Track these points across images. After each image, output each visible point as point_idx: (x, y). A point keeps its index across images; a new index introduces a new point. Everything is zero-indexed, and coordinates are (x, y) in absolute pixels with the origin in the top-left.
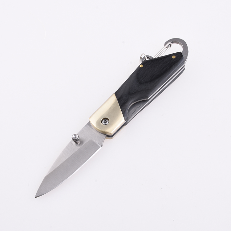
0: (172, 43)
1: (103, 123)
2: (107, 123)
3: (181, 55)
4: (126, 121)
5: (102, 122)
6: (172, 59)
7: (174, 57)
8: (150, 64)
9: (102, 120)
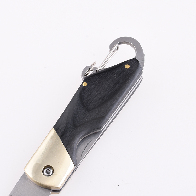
0: (120, 44)
1: (45, 173)
2: (51, 174)
3: (137, 63)
4: (76, 166)
5: (43, 172)
6: (125, 70)
7: (127, 67)
8: (96, 80)
9: (44, 169)
